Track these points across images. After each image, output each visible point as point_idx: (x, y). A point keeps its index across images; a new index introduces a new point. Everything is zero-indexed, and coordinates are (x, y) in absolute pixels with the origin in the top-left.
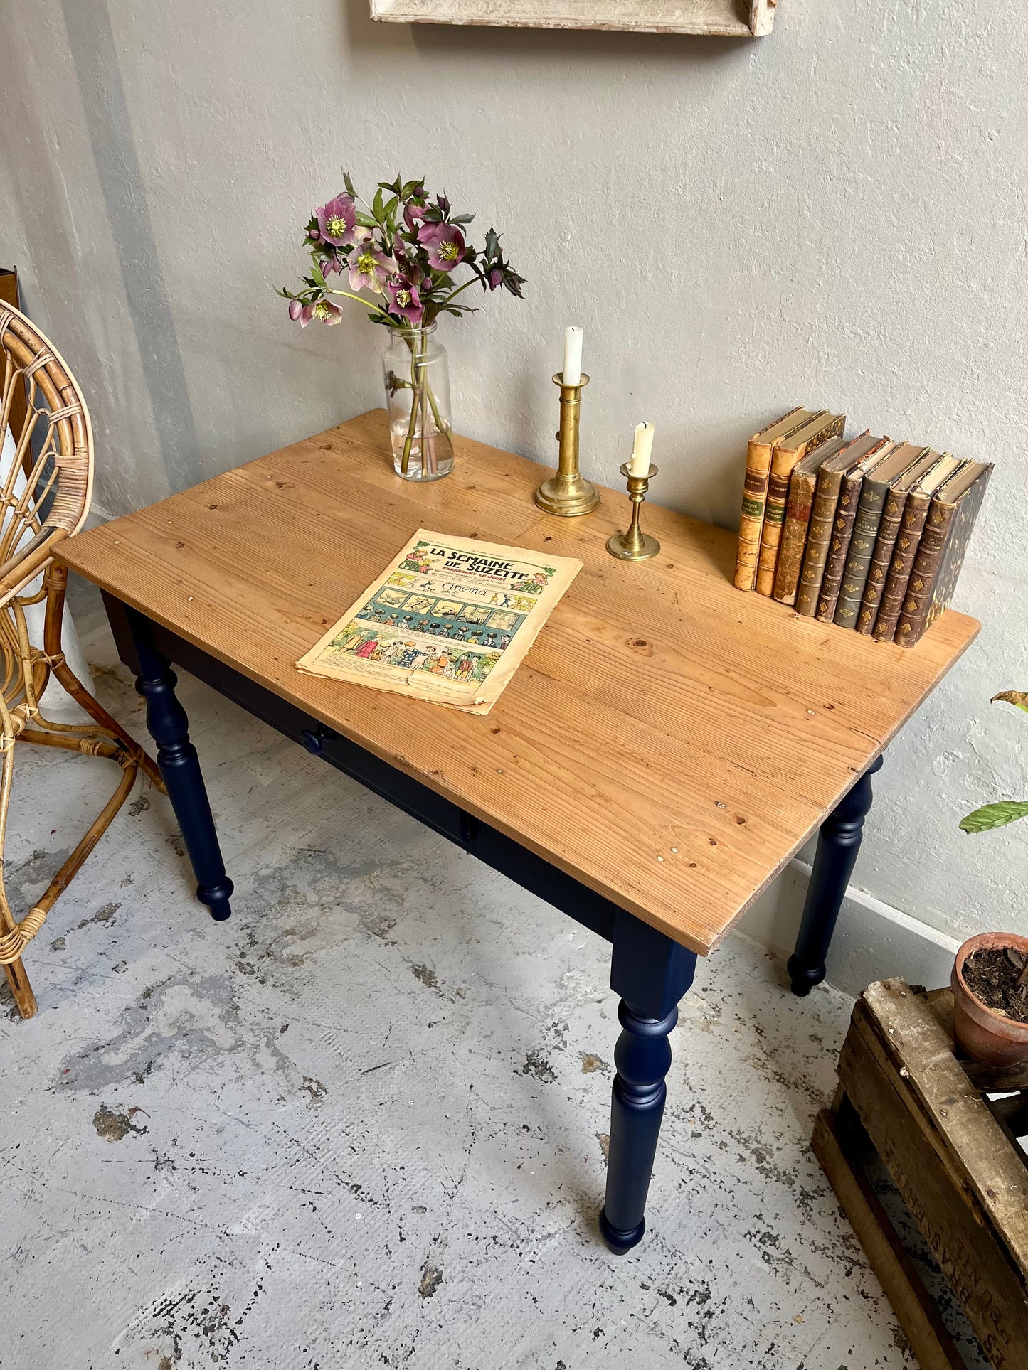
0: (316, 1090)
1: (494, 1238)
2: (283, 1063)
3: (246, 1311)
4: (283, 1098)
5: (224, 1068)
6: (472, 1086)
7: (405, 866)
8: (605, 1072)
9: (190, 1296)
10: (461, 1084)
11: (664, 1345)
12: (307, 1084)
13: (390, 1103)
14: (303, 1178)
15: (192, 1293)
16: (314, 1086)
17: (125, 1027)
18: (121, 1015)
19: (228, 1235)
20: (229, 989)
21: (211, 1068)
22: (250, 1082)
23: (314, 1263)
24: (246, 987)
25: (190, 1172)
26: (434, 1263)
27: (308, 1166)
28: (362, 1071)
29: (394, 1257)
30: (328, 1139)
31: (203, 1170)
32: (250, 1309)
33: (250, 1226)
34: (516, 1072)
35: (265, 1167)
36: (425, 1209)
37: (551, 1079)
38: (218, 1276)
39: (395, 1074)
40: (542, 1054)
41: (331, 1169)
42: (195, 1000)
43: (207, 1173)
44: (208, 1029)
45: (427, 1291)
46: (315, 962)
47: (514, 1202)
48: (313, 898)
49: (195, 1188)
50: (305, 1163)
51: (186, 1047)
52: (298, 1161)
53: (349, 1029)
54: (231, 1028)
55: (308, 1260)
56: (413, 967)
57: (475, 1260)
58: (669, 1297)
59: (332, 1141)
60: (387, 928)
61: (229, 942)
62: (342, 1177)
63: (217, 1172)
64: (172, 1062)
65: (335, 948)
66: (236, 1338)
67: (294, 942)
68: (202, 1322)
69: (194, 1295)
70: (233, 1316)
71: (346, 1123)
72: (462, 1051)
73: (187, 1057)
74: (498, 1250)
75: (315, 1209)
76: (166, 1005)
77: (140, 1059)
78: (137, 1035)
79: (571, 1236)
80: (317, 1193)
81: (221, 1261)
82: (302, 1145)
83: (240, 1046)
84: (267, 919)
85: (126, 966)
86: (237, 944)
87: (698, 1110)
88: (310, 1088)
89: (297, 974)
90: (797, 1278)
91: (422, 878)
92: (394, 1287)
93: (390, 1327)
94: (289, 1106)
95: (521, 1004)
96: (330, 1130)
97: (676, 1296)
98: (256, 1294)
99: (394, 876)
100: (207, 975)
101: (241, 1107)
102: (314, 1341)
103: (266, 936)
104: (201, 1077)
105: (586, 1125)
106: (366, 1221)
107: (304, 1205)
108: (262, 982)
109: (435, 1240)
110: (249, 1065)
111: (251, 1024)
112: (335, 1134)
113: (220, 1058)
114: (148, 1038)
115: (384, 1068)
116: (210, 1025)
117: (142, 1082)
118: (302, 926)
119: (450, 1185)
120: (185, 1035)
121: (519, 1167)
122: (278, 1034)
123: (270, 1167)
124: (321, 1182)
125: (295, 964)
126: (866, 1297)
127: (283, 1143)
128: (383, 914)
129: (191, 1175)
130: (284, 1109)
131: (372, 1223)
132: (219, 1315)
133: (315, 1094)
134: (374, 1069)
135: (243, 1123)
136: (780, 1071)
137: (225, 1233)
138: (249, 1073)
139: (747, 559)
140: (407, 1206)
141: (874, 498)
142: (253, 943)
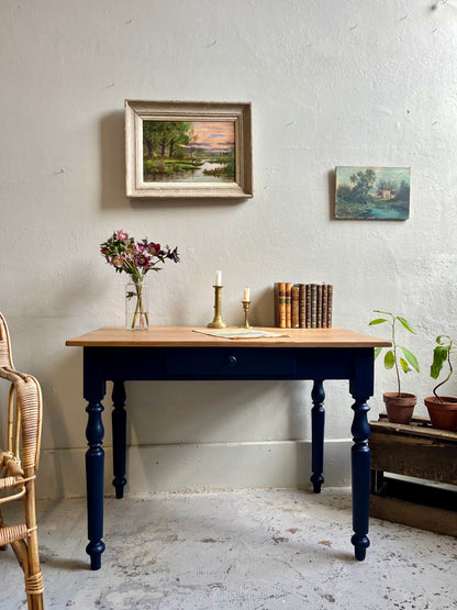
0: (219, 585)
2: (193, 588)
4: (209, 594)
5: (171, 601)
6: (267, 554)
10: (263, 556)
12: (212, 586)
13: (248, 573)
14: (250, 606)
20: (135, 583)
22: (188, 598)
24: (142, 579)
26: (324, 594)
27: (247, 602)
28: (226, 572)
29: (309, 601)
30: (243, 593)
34: (274, 544)
36: (300, 586)
37: (287, 540)
39: (238, 566)
40: (276, 536)
41: (256, 598)
42: (124, 594)
44: (145, 597)
45: (332, 600)
46: (161, 559)
47: (321, 569)
48: (131, 545)
51: (144, 606)
54: (155, 591)
56: (202, 541)
57: (333, 586)
60: (175, 538)
61: (113, 573)
62: (263, 597)
65: (163, 552)
67: (143, 558)
76: (113, 602)
80: (261, 606)
82: (236, 600)
83: (167, 593)
85: (72, 602)
86: (118, 571)
87: (333, 524)
88: (214, 586)
89: (159, 565)
90: (404, 539)
91: (168, 522)
94: (215, 595)
95: (251, 531)
97: (388, 558)
99: (156, 526)
103: (127, 563)
105: (312, 543)
106: (288, 600)
108: (147, 574)
109: (315, 590)
110: (180, 595)
111: (162, 586)
112: (243, 590)
113: (165, 600)
115: (232, 567)
118: (139, 554)
121: (311, 561)
122: (178, 582)
124: (258, 603)
125: (153, 563)
126: (421, 532)
127: (228, 604)
128: (168, 536)
131: (291, 600)
134: (229, 570)
136: (338, 507)
138: (184, 597)
139: (284, 318)
140: (294, 589)
141: (315, 288)
142: (125, 567)
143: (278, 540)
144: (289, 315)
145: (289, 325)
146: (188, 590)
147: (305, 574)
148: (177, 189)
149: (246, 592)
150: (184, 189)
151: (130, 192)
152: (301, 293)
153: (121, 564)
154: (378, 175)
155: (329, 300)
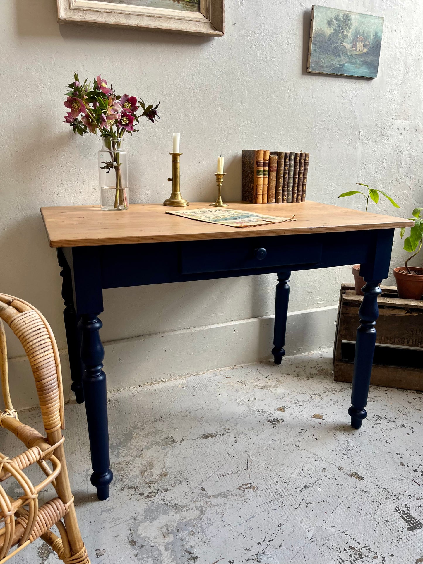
0: (248, 486)
1: (344, 454)
2: (224, 495)
3: (354, 540)
4: (245, 499)
5: (212, 518)
6: (274, 440)
7: (139, 424)
8: (287, 408)
9: (341, 560)
10: (271, 442)
11: (394, 430)
12: (242, 489)
13: (268, 465)
14: (292, 503)
15: (339, 559)
16: (244, 486)
17: (150, 559)
18: (139, 560)
19: (312, 538)
20: (160, 505)
21: (208, 524)
22: (228, 510)
23: (337, 510)
24: (165, 498)
25: (269, 547)
26: (349, 472)
27: (287, 500)
28: (246, 469)
29: (342, 483)
30: (276, 489)
31: (270, 540)
32: (353, 538)
33: (310, 529)
34: (273, 427)
35: (280, 516)
36: (324, 469)
37: (282, 420)
38: (333, 547)
39: (254, 459)
40: (270, 418)
41: (292, 493)
42: (155, 522)
43: (273, 539)
44: (181, 520)
45: (361, 478)
46: (171, 468)
47: (330, 445)
48: (129, 458)
49: (280, 546)
50: (285, 501)
51: (186, 532)
52: (283, 503)
53: (220, 467)
54: (187, 510)
55: (335, 511)
56: (201, 438)
57: (351, 462)
58: (378, 423)
59: (278, 488)
60: (172, 440)
61: (127, 498)
62: (298, 489)
63: (275, 535)
64: (191, 541)
65: (168, 459)
66: (367, 547)
67: (151, 472)
68: (356, 558)
69: (340, 559)
70: (355, 545)
71: (270, 481)
72: (256, 437)
73: (194, 533)
74: (349, 455)
75: (310, 503)
76: (148, 536)
77: (179, 555)
78: (161, 554)
79: (349, 436)
80: (302, 500)
81: (325, 544)
82: (275, 499)
83: (202, 509)
84: (126, 478)
85: (101, 550)
86: (132, 495)
87: (312, 395)
88: (245, 489)
89: (173, 476)
90: (378, 399)
91: (153, 422)
92: (357, 487)
93: (373, 493)
94: (251, 499)
95: (243, 416)
96: (272, 488)
97: (378, 422)
98: (346, 534)
99: (143, 429)
100: (142, 512)
101: (240, 517)
102: (374, 518)
103: (136, 482)
104: (211, 531)
105: (306, 419)
106: (323, 487)
107: (307, 506)
108: (167, 490)
109: (339, 470)
110: (217, 508)
111: (191, 501)
112: (275, 486)
113: (205, 518)
114: (167, 549)
115: (249, 462)
116: (179, 518)
117: (197, 558)
118: (143, 467)
119: (317, 459)
120: (178, 531)
121: (316, 439)
122: (204, 492)
123: (281, 514)
124: (298, 497)
125: (166, 476)
126: (387, 391)
127: (270, 506)
128: (162, 438)
129: (271, 546)
130: (251, 501)
131: (325, 486)
132: (353, 550)
133: (249, 487)
134: (247, 465)
135: (251, 518)
136: (306, 377)
137: (310, 539)
138: (222, 509)
139: (261, 192)
140: (321, 473)
141: (293, 157)
142: (137, 488)
143: (275, 422)
144: (266, 188)
145: (266, 201)
146: (220, 500)
147: (320, 455)
148: (127, 14)
149: (279, 486)
150: (136, 15)
151: (63, 14)
152: (279, 163)
153: (130, 484)
154: (355, 21)
155: (305, 170)
